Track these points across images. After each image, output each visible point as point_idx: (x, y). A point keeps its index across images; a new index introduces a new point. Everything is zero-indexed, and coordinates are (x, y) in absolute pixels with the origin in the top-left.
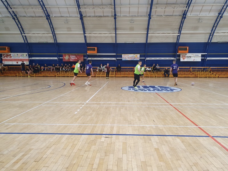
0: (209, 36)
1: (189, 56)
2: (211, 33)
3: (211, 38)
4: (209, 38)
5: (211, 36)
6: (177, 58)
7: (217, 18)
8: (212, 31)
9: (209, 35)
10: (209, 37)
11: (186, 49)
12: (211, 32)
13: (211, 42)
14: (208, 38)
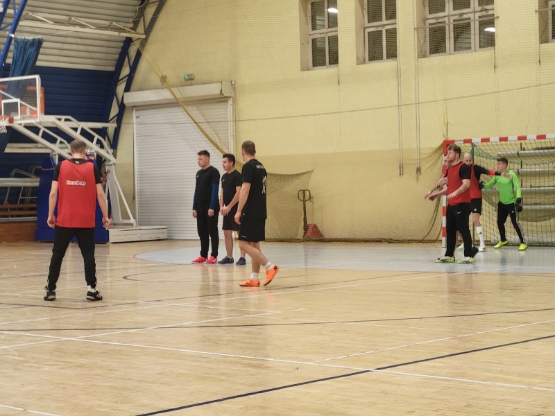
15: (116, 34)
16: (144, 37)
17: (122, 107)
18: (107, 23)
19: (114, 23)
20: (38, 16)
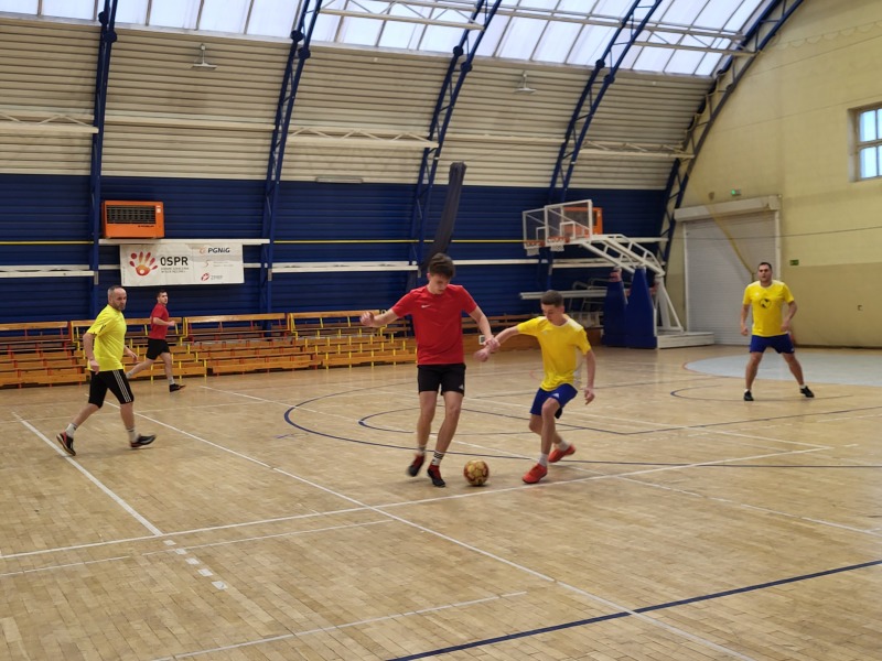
0: (268, 149)
1: (173, 255)
2: (275, 132)
3: (276, 156)
4: (271, 160)
5: (278, 149)
6: (101, 267)
7: (291, 57)
8: (277, 124)
9: (269, 142)
10: (271, 153)
11: (149, 217)
12: (273, 127)
13: (282, 178)
14: (267, 156)
15: (666, 155)
16: (692, 156)
17: (673, 223)
18: (658, 146)
19: (665, 146)
20: (596, 144)
